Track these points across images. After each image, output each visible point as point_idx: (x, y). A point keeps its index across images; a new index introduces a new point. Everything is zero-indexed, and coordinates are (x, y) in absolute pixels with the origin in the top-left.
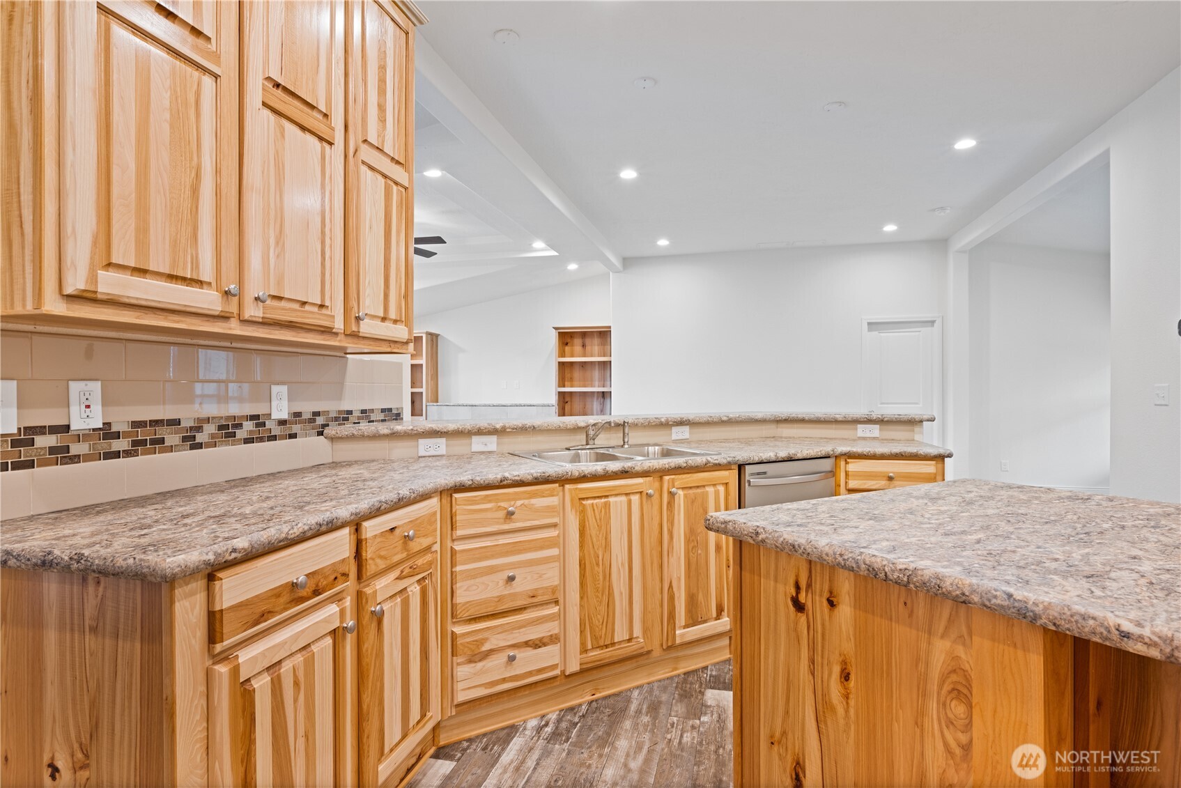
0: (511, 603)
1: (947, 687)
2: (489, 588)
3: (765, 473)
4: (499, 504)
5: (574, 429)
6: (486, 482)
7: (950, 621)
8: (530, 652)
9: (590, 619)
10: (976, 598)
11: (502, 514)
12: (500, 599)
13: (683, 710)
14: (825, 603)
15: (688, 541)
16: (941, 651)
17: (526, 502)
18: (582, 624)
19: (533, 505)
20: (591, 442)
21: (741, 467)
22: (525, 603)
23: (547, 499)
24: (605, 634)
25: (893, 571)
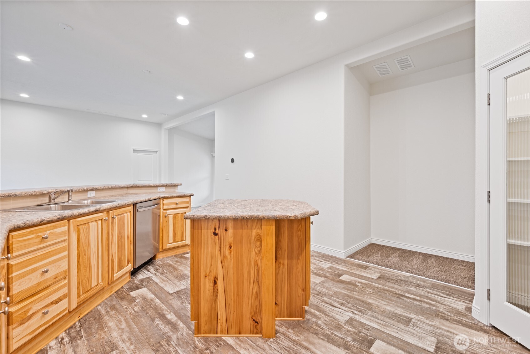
0: (44, 285)
1: (256, 240)
2: (32, 280)
3: (142, 206)
4: (38, 234)
5: (40, 194)
6: (33, 223)
7: (256, 225)
8: (55, 306)
9: (82, 280)
10: (266, 217)
11: (39, 240)
12: (38, 284)
13: (126, 302)
14: (224, 231)
15: (118, 237)
16: (254, 232)
17: (52, 231)
18: (79, 284)
19: (55, 232)
20: (52, 201)
21: (134, 205)
22: (52, 282)
23: (62, 228)
24: (88, 286)
25: (248, 216)
